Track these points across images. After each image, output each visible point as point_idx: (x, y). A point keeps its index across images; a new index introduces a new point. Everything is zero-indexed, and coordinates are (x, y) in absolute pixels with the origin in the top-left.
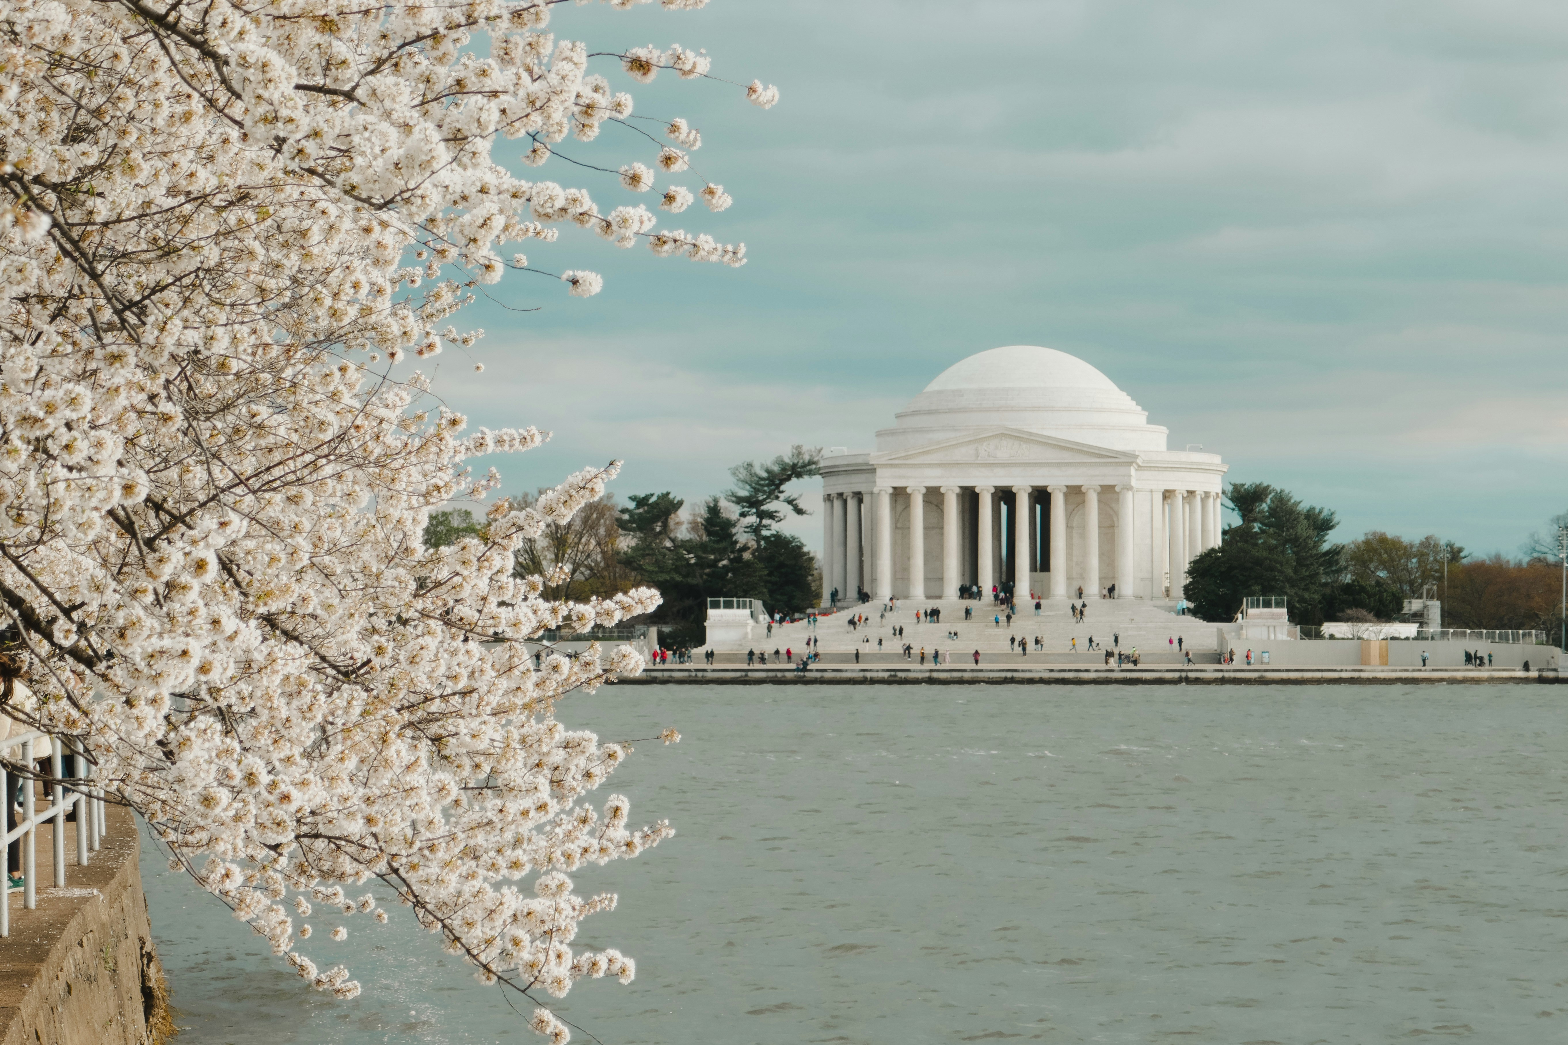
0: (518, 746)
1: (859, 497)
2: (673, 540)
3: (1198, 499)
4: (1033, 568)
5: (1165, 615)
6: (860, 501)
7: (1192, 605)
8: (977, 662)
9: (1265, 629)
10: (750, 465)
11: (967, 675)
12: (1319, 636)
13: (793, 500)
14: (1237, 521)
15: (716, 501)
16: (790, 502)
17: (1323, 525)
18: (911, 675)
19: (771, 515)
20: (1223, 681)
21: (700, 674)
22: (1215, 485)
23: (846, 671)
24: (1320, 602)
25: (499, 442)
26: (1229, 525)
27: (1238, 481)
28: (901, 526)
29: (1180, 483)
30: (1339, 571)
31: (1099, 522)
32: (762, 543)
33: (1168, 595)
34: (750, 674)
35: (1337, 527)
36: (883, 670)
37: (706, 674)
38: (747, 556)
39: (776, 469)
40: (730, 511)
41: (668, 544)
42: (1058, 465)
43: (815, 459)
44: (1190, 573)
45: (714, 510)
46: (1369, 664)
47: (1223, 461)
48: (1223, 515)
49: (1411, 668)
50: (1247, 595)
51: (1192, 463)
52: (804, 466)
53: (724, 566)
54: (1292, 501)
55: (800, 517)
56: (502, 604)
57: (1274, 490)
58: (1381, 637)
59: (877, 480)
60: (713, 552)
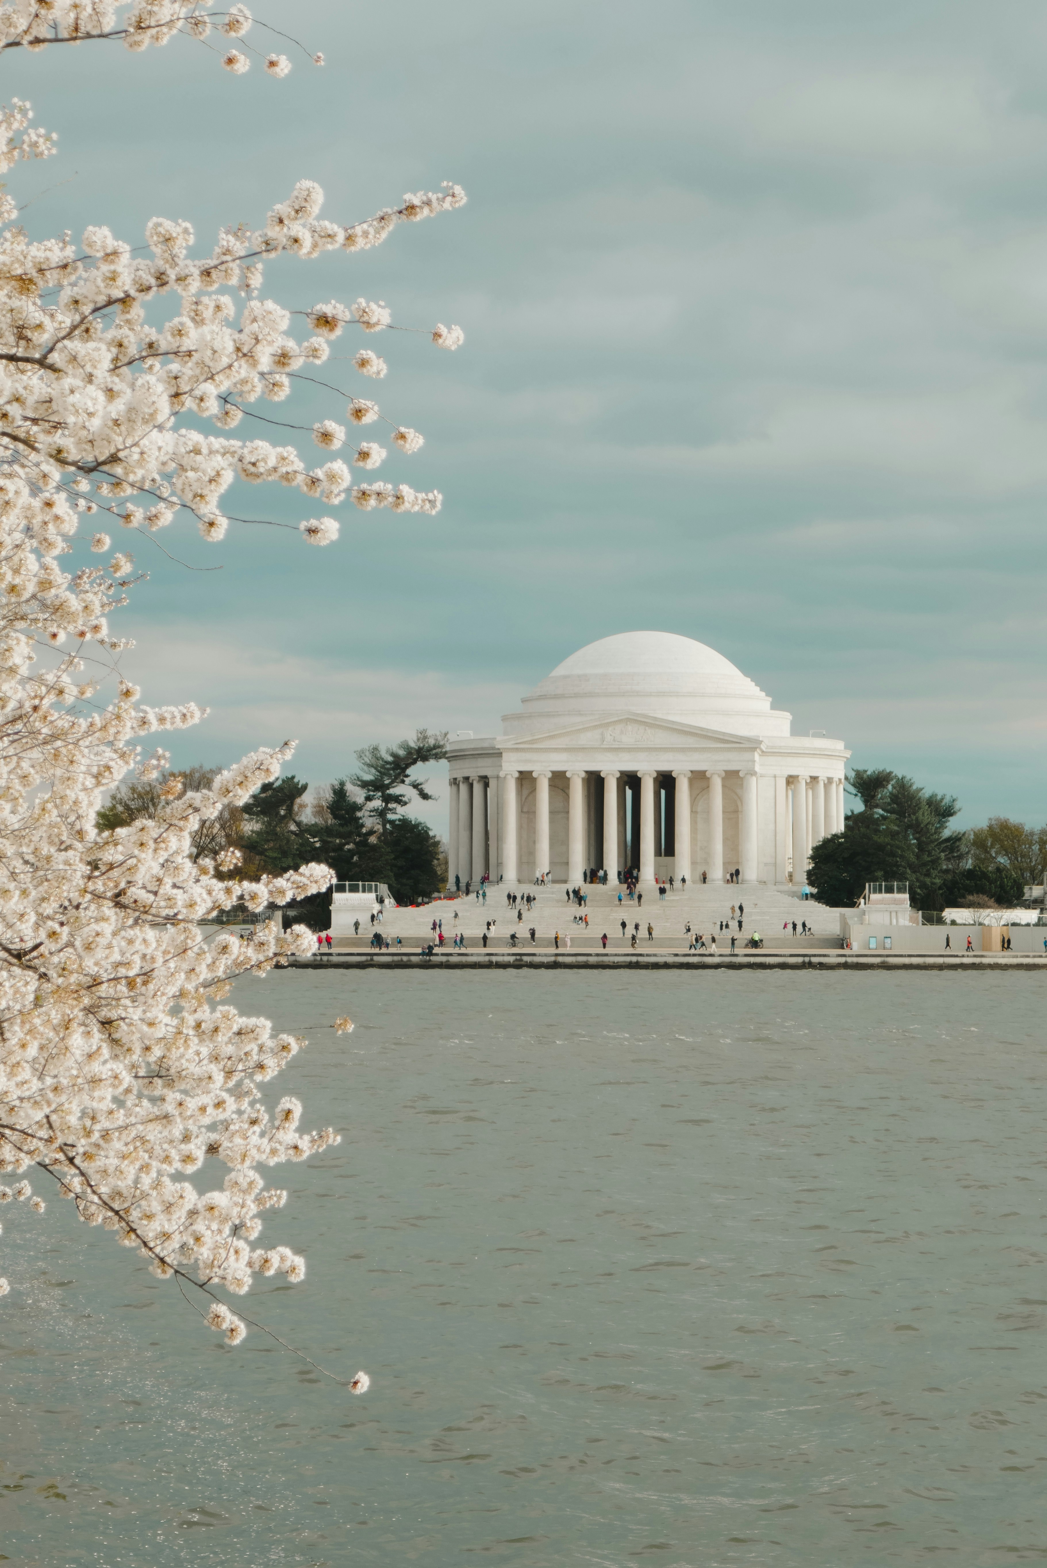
0: (191, 1032)
1: (485, 781)
2: (298, 824)
3: (821, 784)
4: (658, 853)
5: (788, 900)
6: (486, 785)
7: (815, 891)
8: (604, 946)
9: (887, 915)
10: (376, 749)
11: (592, 960)
12: (940, 921)
13: (418, 785)
14: (859, 807)
15: (342, 784)
16: (416, 786)
17: (944, 812)
18: (537, 959)
19: (398, 799)
20: (846, 966)
21: (325, 958)
22: (838, 771)
23: (472, 955)
24: (940, 888)
25: (162, 720)
26: (852, 812)
27: (861, 768)
28: (527, 811)
29: (804, 769)
30: (960, 857)
31: (724, 807)
32: (388, 826)
33: (791, 880)
34: (375, 958)
35: (958, 815)
36: (509, 955)
37: (331, 958)
38: (373, 840)
39: (402, 753)
40: (357, 795)
41: (293, 827)
42: (683, 750)
43: (442, 743)
44: (813, 858)
45: (340, 793)
46: (990, 950)
47: (846, 747)
48: (846, 801)
49: (1031, 954)
50: (869, 881)
51: (815, 749)
52: (430, 749)
53: (349, 850)
54: (914, 787)
55: (425, 802)
56: (175, 886)
57: (896, 776)
58: (1002, 923)
59: (503, 764)
60: (340, 836)
